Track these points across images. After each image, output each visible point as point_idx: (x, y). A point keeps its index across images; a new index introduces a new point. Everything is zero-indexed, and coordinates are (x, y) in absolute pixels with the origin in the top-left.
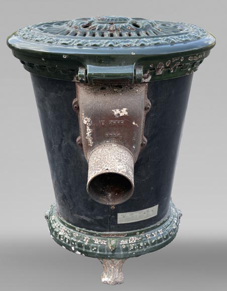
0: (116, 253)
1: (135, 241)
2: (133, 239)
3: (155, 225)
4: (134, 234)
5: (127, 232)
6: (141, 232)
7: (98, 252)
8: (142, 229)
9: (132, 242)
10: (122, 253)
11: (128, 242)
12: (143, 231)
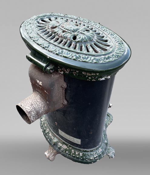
0: (55, 146)
1: (65, 148)
2: (65, 147)
3: (80, 149)
4: (67, 145)
5: (64, 141)
6: (70, 146)
7: (49, 140)
8: (72, 146)
9: (64, 147)
10: (57, 148)
11: (62, 146)
12: (71, 147)
